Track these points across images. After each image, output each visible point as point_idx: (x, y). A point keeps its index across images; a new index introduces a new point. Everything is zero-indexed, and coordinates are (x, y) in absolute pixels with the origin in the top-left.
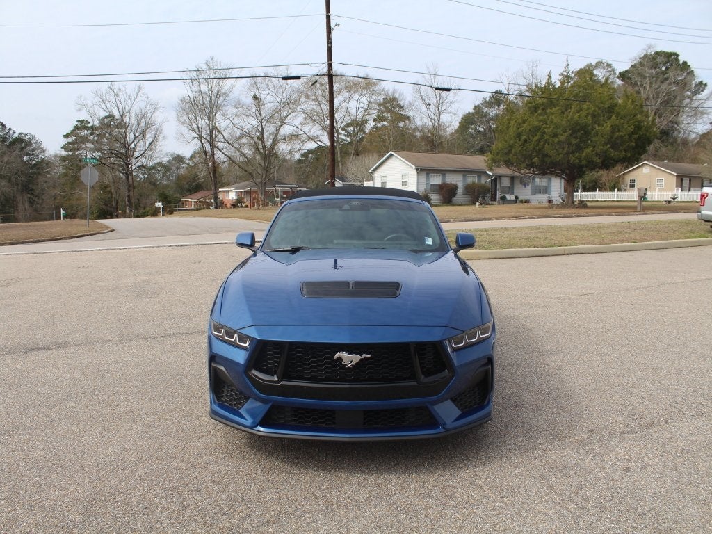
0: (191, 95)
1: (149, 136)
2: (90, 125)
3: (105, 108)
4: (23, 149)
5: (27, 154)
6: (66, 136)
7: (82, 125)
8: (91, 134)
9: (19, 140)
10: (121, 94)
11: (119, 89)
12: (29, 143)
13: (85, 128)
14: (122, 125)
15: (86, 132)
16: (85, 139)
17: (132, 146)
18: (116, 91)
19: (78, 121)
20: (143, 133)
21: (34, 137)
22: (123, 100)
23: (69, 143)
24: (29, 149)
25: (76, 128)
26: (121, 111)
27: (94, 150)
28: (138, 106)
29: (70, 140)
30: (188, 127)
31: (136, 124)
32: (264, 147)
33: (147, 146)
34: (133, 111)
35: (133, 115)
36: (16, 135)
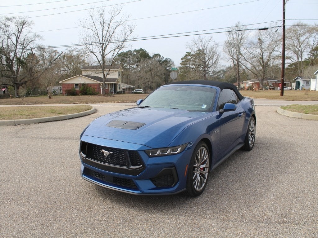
0: (229, 39)
1: (215, 58)
2: (191, 54)
3: (196, 47)
4: (166, 65)
5: (168, 67)
6: (182, 59)
7: (188, 54)
8: (192, 58)
9: (166, 61)
10: (203, 41)
11: (203, 39)
12: (169, 62)
13: (189, 55)
14: (205, 54)
15: (190, 57)
16: (189, 60)
17: (207, 63)
18: (201, 39)
19: (187, 53)
20: (212, 57)
21: (171, 60)
22: (204, 43)
23: (183, 62)
24: (169, 65)
25: (186, 55)
26: (203, 47)
27: (193, 64)
28: (211, 45)
29: (184, 60)
30: (228, 54)
31: (209, 53)
32: (263, 62)
33: (214, 62)
34: (208, 47)
35: (208, 49)
36: (164, 59)
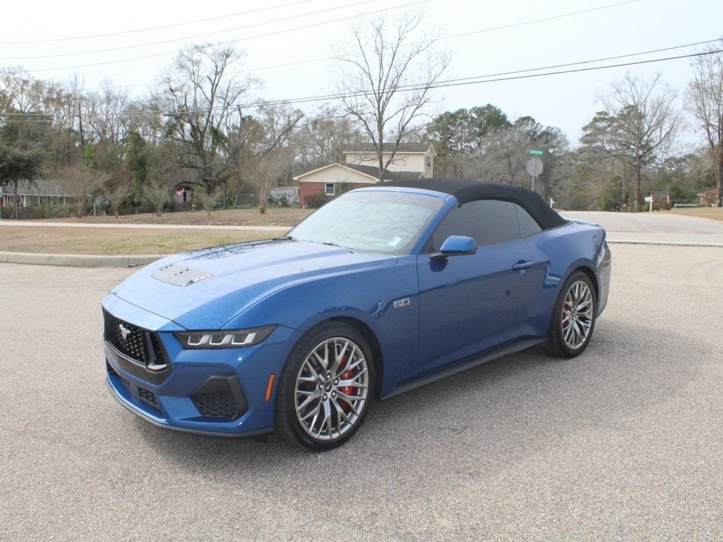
0: (699, 78)
1: (666, 127)
2: (607, 117)
3: (619, 98)
4: (547, 142)
5: (552, 147)
6: (585, 129)
7: (602, 117)
8: (609, 126)
9: (546, 133)
10: (637, 83)
11: (637, 79)
12: (555, 136)
13: (603, 119)
14: (641, 117)
15: (604, 123)
16: (603, 131)
17: (646, 138)
18: (632, 80)
19: (597, 113)
20: (659, 123)
21: (559, 131)
22: (639, 90)
23: (587, 135)
24: (554, 142)
25: (595, 120)
26: (637, 100)
27: (610, 142)
28: (656, 93)
29: (589, 132)
30: (696, 115)
31: (651, 113)
33: (663, 136)
34: (649, 100)
35: (648, 105)
36: (544, 129)
